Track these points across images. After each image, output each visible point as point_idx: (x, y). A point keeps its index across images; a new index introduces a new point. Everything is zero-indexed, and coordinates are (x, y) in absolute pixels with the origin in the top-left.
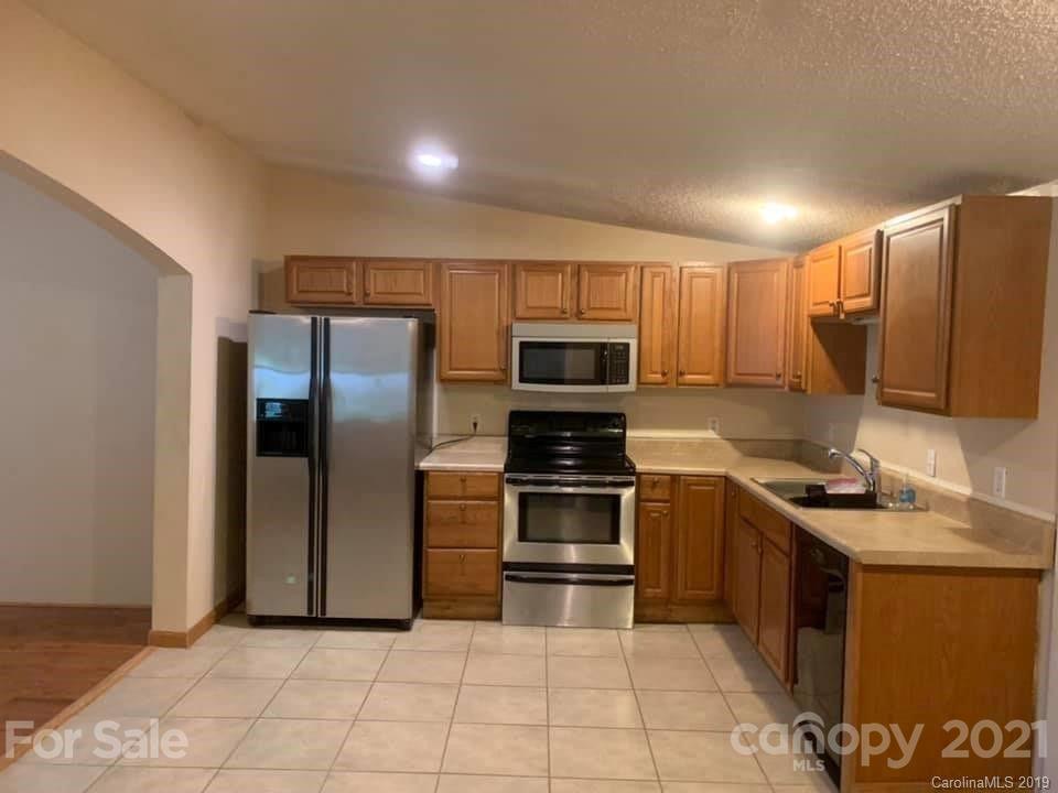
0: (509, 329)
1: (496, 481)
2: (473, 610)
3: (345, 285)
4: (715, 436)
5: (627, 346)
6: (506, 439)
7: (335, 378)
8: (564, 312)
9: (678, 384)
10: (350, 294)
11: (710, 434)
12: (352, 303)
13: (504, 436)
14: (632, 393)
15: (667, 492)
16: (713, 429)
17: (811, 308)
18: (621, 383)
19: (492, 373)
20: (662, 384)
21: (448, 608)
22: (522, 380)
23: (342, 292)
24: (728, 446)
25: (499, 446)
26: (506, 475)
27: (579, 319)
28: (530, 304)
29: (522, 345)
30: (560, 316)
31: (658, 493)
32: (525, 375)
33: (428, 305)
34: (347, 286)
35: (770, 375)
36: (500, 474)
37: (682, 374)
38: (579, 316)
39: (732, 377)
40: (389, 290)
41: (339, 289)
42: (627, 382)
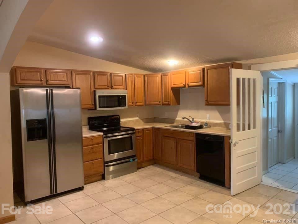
0: (95, 92)
1: (102, 138)
2: (93, 179)
3: (39, 78)
4: (138, 119)
5: (125, 96)
6: (88, 126)
7: (55, 110)
8: (108, 87)
9: (135, 105)
10: (41, 80)
11: (137, 118)
12: (42, 84)
13: (87, 125)
14: (127, 109)
15: (141, 133)
16: (138, 117)
17: (173, 85)
18: (124, 106)
19: (89, 106)
20: (132, 106)
21: (87, 180)
22: (100, 107)
23: (38, 80)
24: (141, 121)
25: (86, 128)
26: (104, 136)
27: (112, 88)
28: (99, 84)
29: (99, 97)
30: (108, 88)
31: (140, 134)
32: (101, 106)
33: (69, 84)
34: (40, 78)
35: (157, 102)
36: (103, 136)
37: (136, 103)
38: (112, 87)
39: (147, 103)
40: (55, 80)
41: (38, 79)
42: (126, 106)
